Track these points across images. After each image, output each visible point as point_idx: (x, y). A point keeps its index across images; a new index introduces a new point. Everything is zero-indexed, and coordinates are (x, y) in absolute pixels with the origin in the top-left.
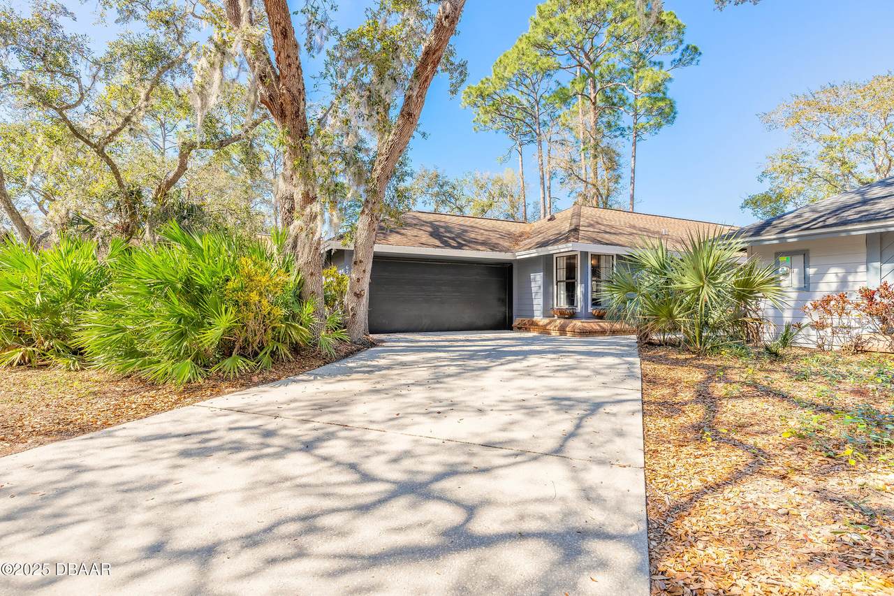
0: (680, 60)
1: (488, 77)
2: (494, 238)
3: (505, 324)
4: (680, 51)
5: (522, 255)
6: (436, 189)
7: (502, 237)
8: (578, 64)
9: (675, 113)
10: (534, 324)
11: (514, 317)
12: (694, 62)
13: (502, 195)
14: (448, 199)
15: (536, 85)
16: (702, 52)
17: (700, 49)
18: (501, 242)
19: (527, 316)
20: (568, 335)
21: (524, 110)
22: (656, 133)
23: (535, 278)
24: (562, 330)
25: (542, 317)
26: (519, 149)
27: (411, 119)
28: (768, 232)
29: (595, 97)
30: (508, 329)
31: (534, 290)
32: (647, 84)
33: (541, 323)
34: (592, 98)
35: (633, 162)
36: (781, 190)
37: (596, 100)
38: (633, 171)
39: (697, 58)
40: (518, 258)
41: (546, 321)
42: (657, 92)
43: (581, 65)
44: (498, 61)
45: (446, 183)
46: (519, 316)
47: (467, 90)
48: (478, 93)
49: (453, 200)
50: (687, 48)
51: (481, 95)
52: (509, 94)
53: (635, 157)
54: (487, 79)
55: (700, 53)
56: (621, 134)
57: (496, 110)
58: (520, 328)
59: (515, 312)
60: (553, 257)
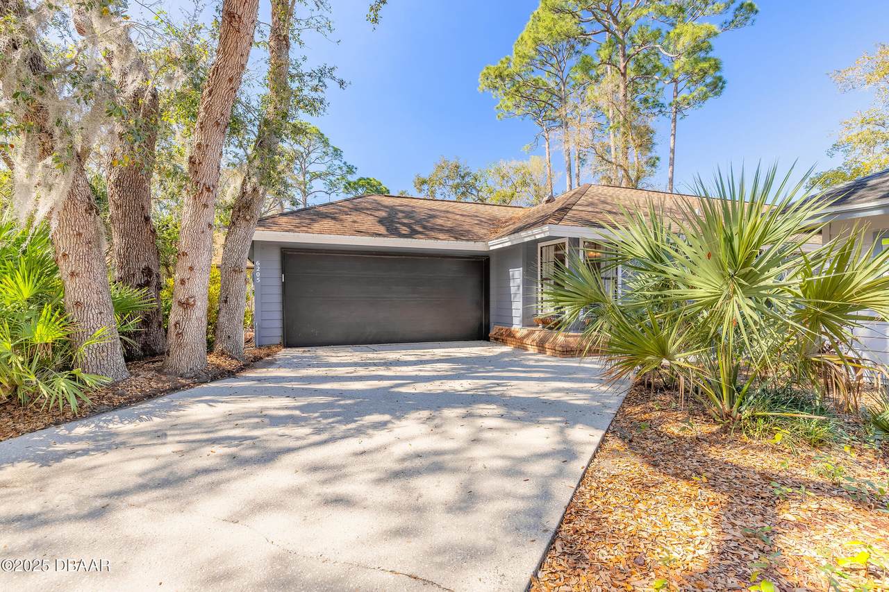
0: (733, 22)
1: (508, 56)
2: (467, 224)
3: (481, 334)
4: (731, 11)
5: (495, 244)
6: (458, 181)
7: (480, 223)
8: (603, 28)
9: (724, 83)
10: (511, 335)
11: (492, 325)
12: (749, 22)
13: (525, 184)
14: (469, 191)
16: (759, 9)
17: (756, 6)
18: (476, 229)
19: (505, 324)
20: (548, 353)
21: (549, 91)
22: (701, 106)
23: (513, 275)
24: (541, 347)
25: (520, 326)
26: (546, 135)
27: (235, 24)
28: (861, 197)
29: (625, 67)
30: (484, 340)
31: (513, 290)
32: (686, 41)
33: (518, 335)
34: (621, 68)
35: (672, 142)
36: (858, 165)
37: (625, 71)
38: (673, 151)
39: (752, 16)
40: (491, 248)
41: (525, 331)
42: (700, 49)
43: (607, 29)
44: (519, 39)
45: (468, 174)
46: (498, 323)
47: (485, 71)
48: (497, 73)
49: (474, 192)
50: (742, 6)
51: (500, 76)
52: (533, 76)
53: (674, 135)
54: (507, 59)
55: (757, 12)
56: (660, 111)
57: (516, 91)
58: (496, 339)
59: (492, 319)
60: (540, 245)
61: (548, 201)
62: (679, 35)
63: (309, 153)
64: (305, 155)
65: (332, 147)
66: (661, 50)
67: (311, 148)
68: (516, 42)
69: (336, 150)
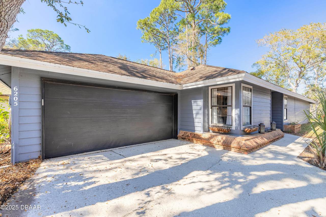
1: (148, 17)
7: (168, 76)
11: (179, 130)
15: (168, 24)
18: (170, 78)
19: (189, 130)
21: (163, 34)
25: (203, 132)
26: (160, 51)
29: (195, 27)
30: (173, 138)
33: (202, 137)
40: (184, 88)
41: (208, 135)
44: (152, 11)
46: (181, 129)
47: (139, 21)
48: (144, 22)
51: (146, 24)
54: (148, 18)
57: (152, 31)
58: (184, 139)
59: (179, 127)
60: (210, 88)
61: (192, 69)
62: (218, 17)
63: (53, 46)
64: (51, 47)
65: (65, 45)
66: (211, 21)
67: (54, 44)
68: (151, 13)
69: (67, 46)
